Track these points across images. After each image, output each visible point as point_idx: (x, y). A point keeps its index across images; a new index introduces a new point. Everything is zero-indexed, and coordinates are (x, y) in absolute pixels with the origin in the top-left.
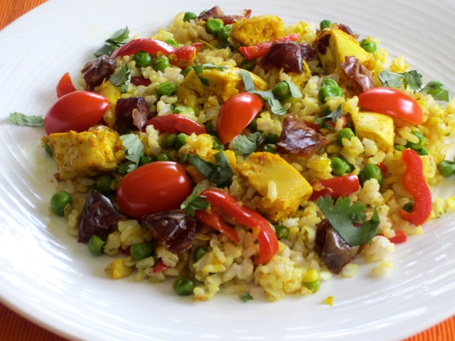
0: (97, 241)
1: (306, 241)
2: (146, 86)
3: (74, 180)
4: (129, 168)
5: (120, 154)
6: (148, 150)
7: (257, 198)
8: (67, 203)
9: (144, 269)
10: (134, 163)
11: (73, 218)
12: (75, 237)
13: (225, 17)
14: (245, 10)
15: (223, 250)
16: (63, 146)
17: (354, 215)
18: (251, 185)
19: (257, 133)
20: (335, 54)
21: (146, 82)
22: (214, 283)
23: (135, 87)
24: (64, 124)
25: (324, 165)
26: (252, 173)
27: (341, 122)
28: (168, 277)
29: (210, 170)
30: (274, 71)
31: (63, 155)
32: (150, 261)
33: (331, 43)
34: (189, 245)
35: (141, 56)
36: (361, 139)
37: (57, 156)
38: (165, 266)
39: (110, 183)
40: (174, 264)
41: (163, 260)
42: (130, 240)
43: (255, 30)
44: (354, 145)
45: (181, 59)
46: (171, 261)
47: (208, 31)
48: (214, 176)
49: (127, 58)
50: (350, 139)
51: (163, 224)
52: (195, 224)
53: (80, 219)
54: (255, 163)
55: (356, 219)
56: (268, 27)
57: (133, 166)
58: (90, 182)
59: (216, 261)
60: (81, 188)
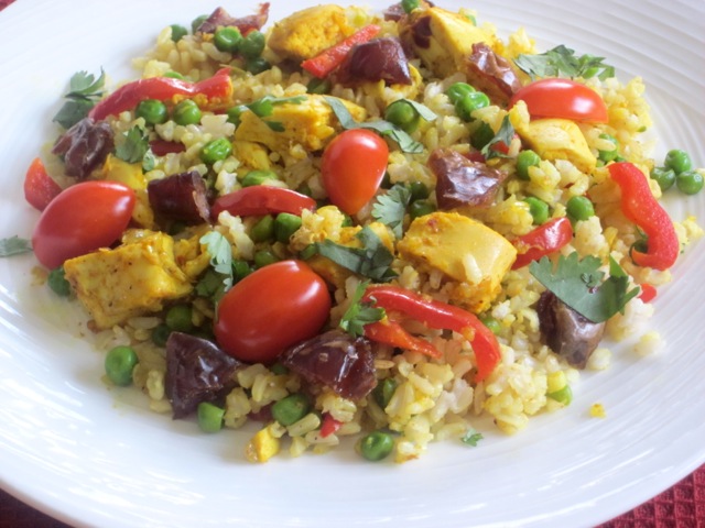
1: (527, 331)
2: (178, 152)
3: (122, 325)
4: (225, 286)
5: (193, 266)
6: (238, 250)
7: (449, 285)
8: (133, 366)
9: (304, 436)
10: (227, 276)
11: (157, 386)
12: (164, 413)
13: (238, 21)
14: (260, 4)
15: (422, 376)
16: (92, 275)
17: (586, 276)
19: (394, 188)
20: (446, 42)
21: (177, 146)
22: (421, 428)
23: (162, 159)
24: (72, 242)
25: (519, 212)
26: (430, 249)
27: (516, 144)
28: (344, 437)
29: (356, 259)
30: (367, 87)
31: (96, 290)
32: (313, 420)
33: (434, 29)
34: (372, 381)
35: (150, 108)
36: (553, 162)
37: (87, 293)
38: (337, 422)
39: (190, 317)
40: (350, 416)
41: (332, 413)
42: (267, 396)
43: (312, 31)
44: (547, 173)
45: (214, 99)
46: (346, 413)
47: (221, 47)
48: (365, 266)
49: (126, 115)
50: (537, 165)
51: (321, 359)
52: (369, 347)
53: (167, 383)
54: (428, 233)
55: (591, 281)
56: (330, 23)
57: (228, 282)
58: (154, 322)
59: (420, 395)
60: (140, 335)
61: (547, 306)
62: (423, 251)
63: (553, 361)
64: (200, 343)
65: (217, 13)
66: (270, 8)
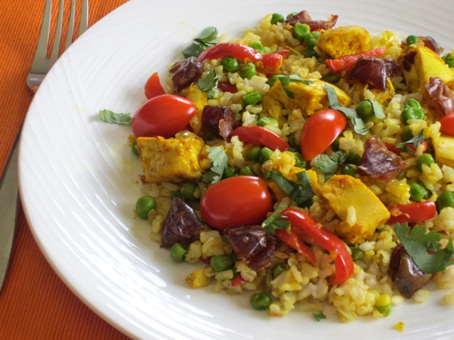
0: (180, 250)
1: (380, 264)
2: (232, 92)
3: (158, 184)
4: (214, 180)
6: (232, 162)
7: (336, 221)
8: (151, 209)
9: (223, 281)
10: (218, 175)
11: (157, 224)
12: (157, 242)
13: (312, 22)
14: (332, 15)
15: (300, 270)
16: (150, 150)
17: (429, 243)
18: (331, 208)
19: (339, 152)
20: (420, 72)
21: (233, 88)
22: (289, 301)
23: (222, 93)
24: (152, 127)
25: (403, 190)
26: (333, 196)
27: (422, 148)
28: (245, 290)
29: (291, 188)
30: (358, 86)
31: (149, 160)
32: (229, 274)
33: (416, 61)
34: (268, 263)
35: (229, 61)
36: (441, 166)
37: (144, 160)
38: (243, 280)
39: (194, 192)
40: (252, 279)
41: (242, 274)
42: (211, 251)
43: (341, 42)
44: (433, 171)
45: (268, 67)
46: (249, 276)
47: (295, 36)
48: (295, 194)
49: (215, 61)
50: (429, 166)
51: (244, 240)
52: (275, 243)
53: (163, 225)
54: (337, 186)
55: (430, 247)
56: (355, 40)
57: (216, 178)
58: (174, 188)
59: (292, 280)
60: (165, 193)
61: (398, 255)
62: (327, 196)
63: (387, 287)
64: (185, 208)
65: (302, 14)
66: (338, 19)
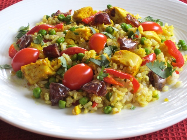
0: (63, 102)
1: (146, 81)
3: (37, 83)
5: (56, 67)
6: (68, 63)
7: (125, 68)
8: (41, 92)
11: (47, 96)
12: (49, 104)
13: (64, 13)
14: (69, 10)
15: (119, 91)
16: (29, 70)
17: (161, 66)
19: (109, 47)
23: (46, 43)
24: (23, 63)
26: (120, 59)
28: (99, 108)
29: (100, 63)
31: (30, 74)
32: (91, 103)
33: (116, 12)
34: (106, 92)
35: (42, 31)
36: (150, 40)
37: (27, 75)
38: (97, 104)
39: (56, 80)
40: (100, 102)
41: (96, 101)
43: (84, 13)
45: (59, 29)
47: (60, 19)
48: (102, 64)
49: (36, 33)
50: (146, 40)
52: (105, 83)
53: (50, 96)
54: (119, 55)
55: (162, 68)
56: (89, 11)
57: (66, 69)
58: (46, 82)
59: (119, 95)
60: (42, 85)
61: (151, 75)
62: (118, 59)
63: (153, 88)
64: (59, 84)
65: (58, 11)
